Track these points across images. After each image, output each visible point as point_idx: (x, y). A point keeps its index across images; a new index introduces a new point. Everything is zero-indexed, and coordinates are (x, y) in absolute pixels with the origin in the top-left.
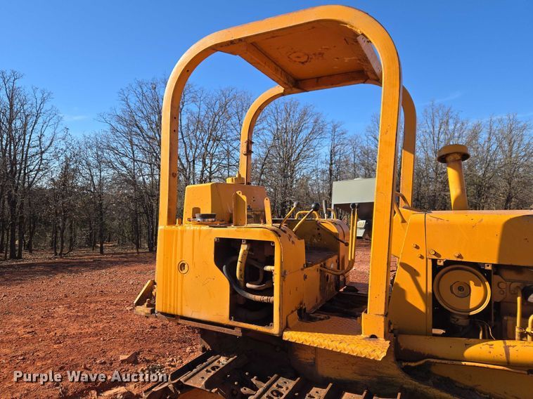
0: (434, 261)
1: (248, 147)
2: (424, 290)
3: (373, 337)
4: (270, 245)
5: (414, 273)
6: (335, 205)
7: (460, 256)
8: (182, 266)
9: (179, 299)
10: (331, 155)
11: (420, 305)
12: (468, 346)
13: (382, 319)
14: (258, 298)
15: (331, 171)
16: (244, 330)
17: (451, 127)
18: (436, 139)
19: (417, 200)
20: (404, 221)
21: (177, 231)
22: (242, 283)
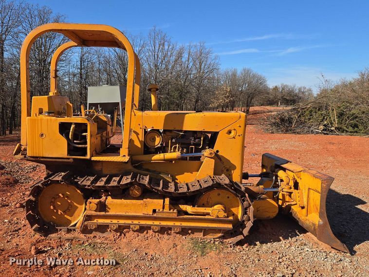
0: (145, 129)
1: (56, 73)
2: (141, 139)
3: (124, 156)
4: (86, 125)
5: (137, 134)
6: (89, 104)
7: (153, 127)
8: (42, 135)
9: (41, 150)
10: (81, 61)
11: (139, 146)
12: (153, 156)
13: (127, 149)
14: (80, 146)
15: (81, 74)
16: (74, 159)
17: (166, 47)
18: (156, 56)
19: (143, 100)
20: (135, 115)
21: (38, 120)
22: (72, 141)
